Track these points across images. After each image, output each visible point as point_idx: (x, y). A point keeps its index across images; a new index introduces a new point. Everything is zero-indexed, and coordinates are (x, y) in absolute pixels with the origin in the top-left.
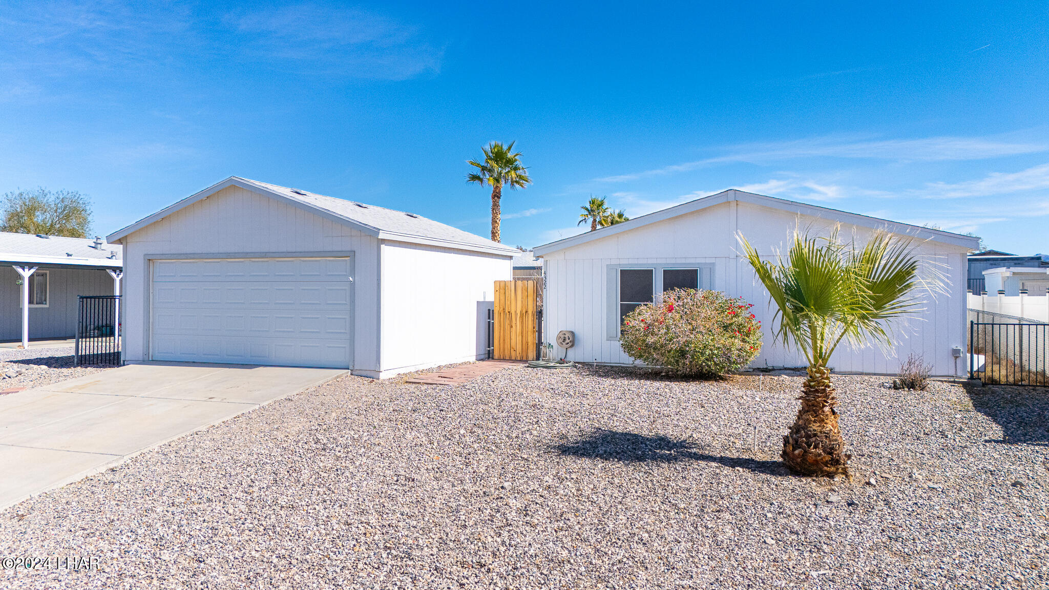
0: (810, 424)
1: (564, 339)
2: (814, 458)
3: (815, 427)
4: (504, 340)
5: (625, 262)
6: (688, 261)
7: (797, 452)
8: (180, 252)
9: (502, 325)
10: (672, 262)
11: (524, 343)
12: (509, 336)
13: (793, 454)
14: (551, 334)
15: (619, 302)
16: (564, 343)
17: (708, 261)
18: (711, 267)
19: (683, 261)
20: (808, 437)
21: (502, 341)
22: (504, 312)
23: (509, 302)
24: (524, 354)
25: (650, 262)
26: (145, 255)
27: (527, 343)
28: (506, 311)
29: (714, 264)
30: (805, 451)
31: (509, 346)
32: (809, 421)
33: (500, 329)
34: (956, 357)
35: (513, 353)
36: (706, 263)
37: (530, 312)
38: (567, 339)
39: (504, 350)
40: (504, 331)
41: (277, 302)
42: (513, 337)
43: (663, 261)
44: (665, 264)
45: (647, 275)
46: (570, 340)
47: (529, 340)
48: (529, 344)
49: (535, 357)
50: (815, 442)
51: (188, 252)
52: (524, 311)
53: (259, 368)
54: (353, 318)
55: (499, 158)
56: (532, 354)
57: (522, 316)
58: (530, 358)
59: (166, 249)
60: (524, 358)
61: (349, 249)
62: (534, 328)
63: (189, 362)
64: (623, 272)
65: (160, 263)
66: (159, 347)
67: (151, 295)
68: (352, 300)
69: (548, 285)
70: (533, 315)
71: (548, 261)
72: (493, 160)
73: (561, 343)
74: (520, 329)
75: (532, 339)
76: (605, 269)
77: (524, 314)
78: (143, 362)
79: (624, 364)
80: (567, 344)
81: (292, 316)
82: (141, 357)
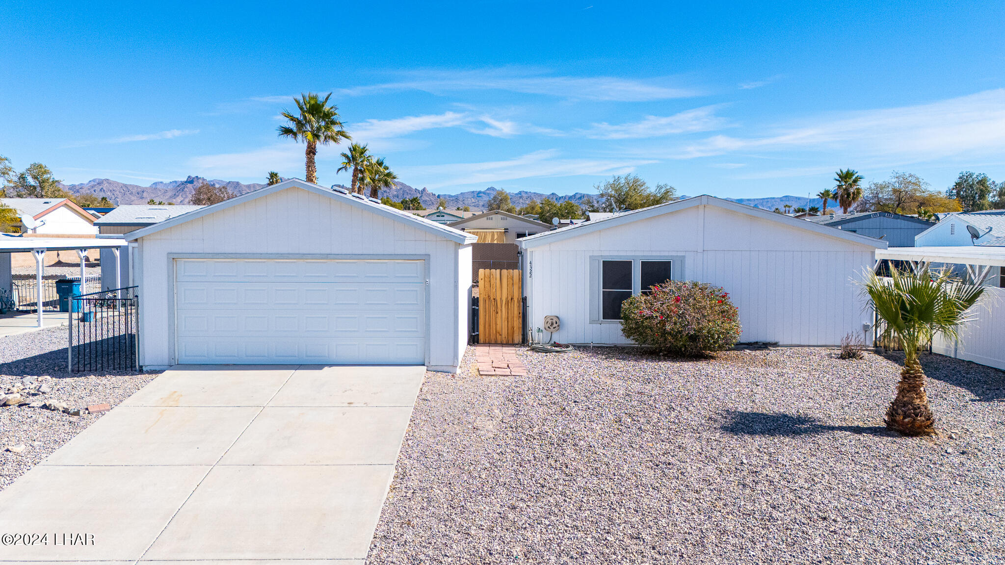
0: (914, 400)
1: (552, 324)
2: (920, 423)
3: (917, 401)
4: (490, 325)
5: (607, 254)
6: (654, 254)
7: (906, 420)
8: (216, 251)
9: (487, 310)
10: (649, 255)
11: (510, 327)
12: (494, 322)
13: (904, 422)
14: (536, 320)
15: (602, 290)
16: (552, 328)
17: (679, 254)
18: (682, 259)
19: (658, 254)
20: (915, 409)
21: (487, 326)
22: (490, 299)
23: (494, 290)
24: (510, 339)
25: (629, 254)
26: (169, 253)
27: (513, 328)
28: (492, 298)
29: (684, 257)
30: (914, 420)
31: (495, 332)
32: (913, 398)
33: (485, 316)
34: (866, 331)
35: (499, 337)
36: (678, 256)
37: (516, 300)
38: (555, 324)
39: (490, 335)
40: (489, 316)
41: (338, 302)
42: (499, 322)
43: (641, 254)
44: (642, 256)
45: (626, 266)
46: (554, 323)
47: (515, 325)
48: (515, 328)
49: (521, 340)
50: (920, 412)
51: (227, 252)
52: (510, 298)
53: (326, 368)
54: (428, 318)
55: (316, 111)
56: (518, 338)
57: (507, 303)
58: (516, 341)
59: (198, 248)
60: (510, 342)
61: (423, 252)
62: (520, 314)
63: (228, 365)
64: (605, 263)
65: (185, 262)
66: (187, 349)
67: (175, 295)
68: (428, 302)
69: (533, 274)
70: (519, 302)
71: (534, 252)
72: (309, 113)
73: (549, 327)
74: (505, 315)
75: (517, 323)
76: (588, 260)
77: (510, 301)
78: (171, 367)
79: (606, 344)
80: (554, 328)
81: (356, 316)
82: (166, 362)
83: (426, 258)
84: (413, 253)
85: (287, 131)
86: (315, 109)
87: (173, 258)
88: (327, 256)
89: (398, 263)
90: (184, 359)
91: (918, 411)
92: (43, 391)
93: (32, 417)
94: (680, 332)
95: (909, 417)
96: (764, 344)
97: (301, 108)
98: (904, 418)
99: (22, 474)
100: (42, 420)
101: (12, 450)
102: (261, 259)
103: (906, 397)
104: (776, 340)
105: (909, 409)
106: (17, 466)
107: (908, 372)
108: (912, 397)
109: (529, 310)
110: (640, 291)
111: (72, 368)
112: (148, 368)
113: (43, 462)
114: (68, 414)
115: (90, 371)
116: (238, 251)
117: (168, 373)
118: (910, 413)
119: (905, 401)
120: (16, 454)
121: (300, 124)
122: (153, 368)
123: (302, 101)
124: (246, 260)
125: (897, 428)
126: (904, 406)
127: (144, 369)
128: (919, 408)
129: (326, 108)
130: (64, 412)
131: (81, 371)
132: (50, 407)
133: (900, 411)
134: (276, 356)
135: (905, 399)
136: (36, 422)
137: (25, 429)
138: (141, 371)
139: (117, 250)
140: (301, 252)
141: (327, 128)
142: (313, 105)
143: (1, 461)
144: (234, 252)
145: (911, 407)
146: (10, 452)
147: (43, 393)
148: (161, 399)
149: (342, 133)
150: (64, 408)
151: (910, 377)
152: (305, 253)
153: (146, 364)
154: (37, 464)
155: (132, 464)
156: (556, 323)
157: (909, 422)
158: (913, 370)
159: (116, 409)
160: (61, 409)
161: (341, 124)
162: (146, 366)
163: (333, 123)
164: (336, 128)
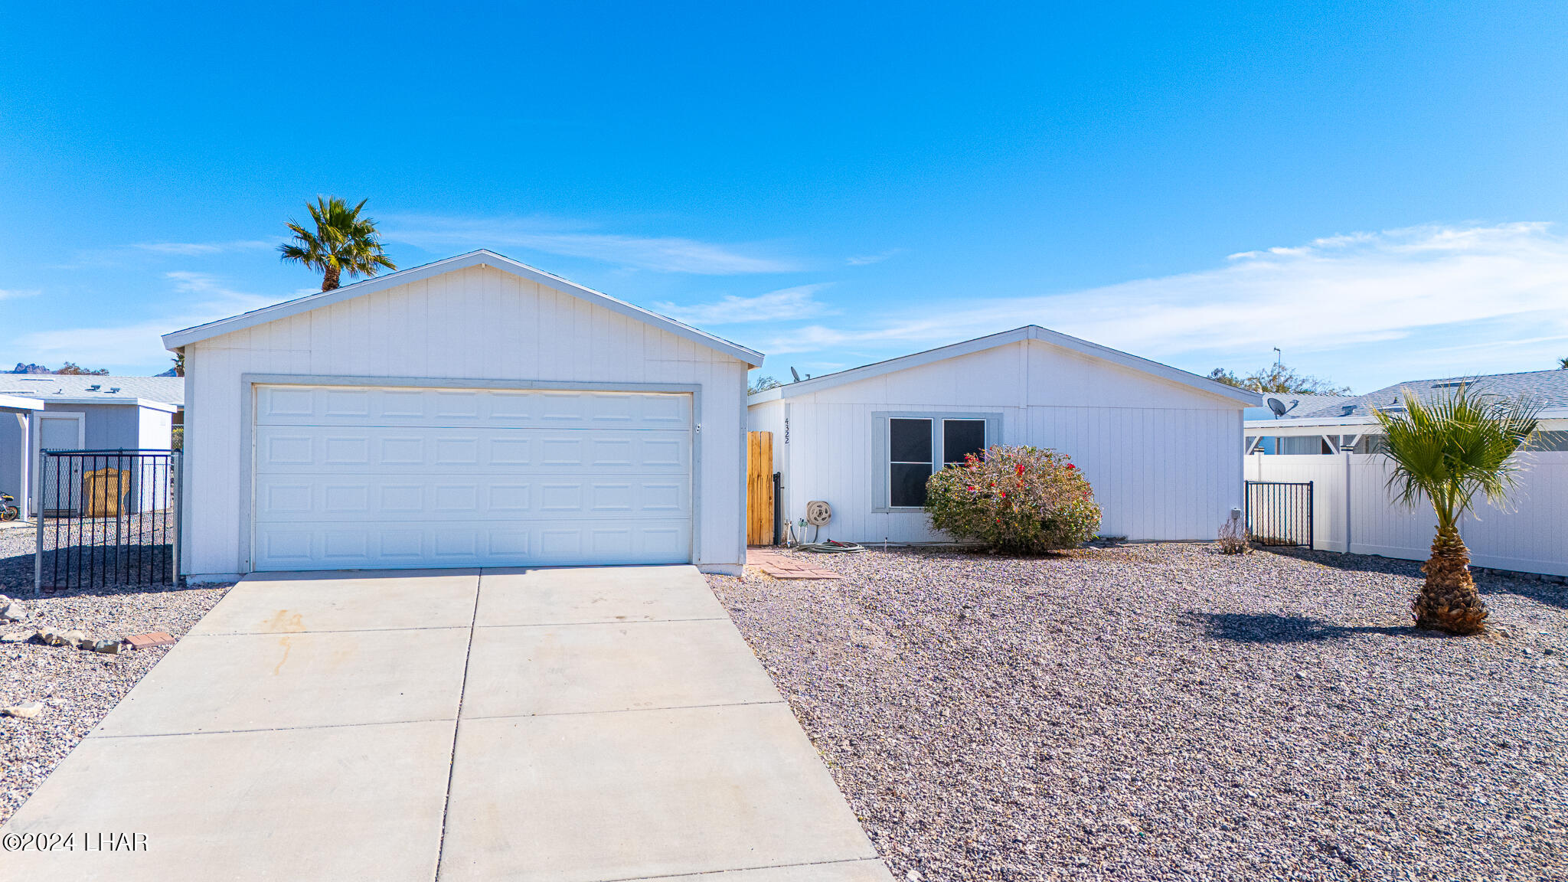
0: (1460, 583)
1: (820, 514)
2: (1473, 616)
3: (1464, 585)
5: (897, 409)
6: (972, 410)
7: (1454, 612)
8: (334, 372)
10: (954, 411)
11: (755, 520)
13: (1449, 615)
14: (795, 508)
16: (819, 519)
17: (995, 410)
18: (999, 418)
19: (967, 410)
20: (1464, 596)
24: (756, 537)
25: (927, 409)
26: (244, 375)
27: (761, 520)
29: (1001, 415)
30: (1466, 611)
32: (1459, 581)
36: (992, 414)
37: (764, 477)
38: (824, 513)
41: (546, 461)
43: (943, 410)
44: (946, 413)
45: (923, 427)
46: (822, 514)
47: (763, 516)
48: (763, 521)
49: (772, 540)
50: (1471, 600)
51: (353, 374)
52: (755, 475)
53: (529, 572)
54: (697, 486)
55: (341, 224)
56: (768, 536)
57: (752, 482)
58: (765, 542)
59: (300, 365)
60: (756, 542)
61: (690, 381)
62: (770, 498)
63: (349, 570)
64: (895, 423)
65: (273, 390)
66: (270, 546)
67: (254, 449)
68: (697, 459)
69: (790, 438)
70: (769, 481)
71: (791, 405)
72: (331, 225)
73: (815, 519)
74: (749, 500)
75: (767, 514)
76: (869, 418)
77: (756, 479)
78: (243, 576)
79: (895, 543)
80: (823, 519)
81: (577, 484)
82: (233, 567)
83: (694, 391)
84: (675, 380)
85: (293, 252)
86: (341, 220)
87: (252, 383)
88: (532, 384)
89: (648, 398)
90: (265, 563)
91: (1468, 598)
92: (12, 617)
93: (19, 657)
94: (1029, 517)
95: (1457, 608)
96: (1108, 539)
97: (317, 219)
98: (1450, 610)
99: (63, 755)
100: (45, 662)
101: (16, 714)
102: (414, 386)
103: (1448, 579)
104: (1124, 534)
105: (1456, 597)
106: (41, 741)
107: (1445, 543)
108: (1457, 579)
109: (784, 493)
110: (943, 463)
111: (41, 583)
112: (197, 580)
113: (94, 732)
114: (93, 649)
115: (79, 587)
116: (373, 373)
117: (241, 585)
118: (1458, 603)
119: (1447, 586)
120: (26, 720)
121: (315, 244)
122: (207, 579)
123: (318, 210)
124: (386, 389)
125: (1440, 625)
126: (1447, 593)
127: (189, 581)
128: (1469, 594)
129: (359, 220)
130: (81, 648)
131: (61, 588)
132: (49, 641)
133: (1442, 600)
134: (437, 554)
135: (1447, 582)
136: (33, 665)
137: (16, 678)
138: (183, 585)
139: (26, 417)
140: (487, 375)
141: (361, 250)
142: (338, 215)
143: (2, 734)
144: (366, 374)
145: (1459, 594)
146: (13, 717)
147: (13, 621)
148: (266, 622)
149: (380, 260)
150: (80, 641)
151: (1449, 550)
152: (494, 377)
153: (193, 573)
154: (84, 736)
155: (292, 726)
156: (826, 512)
157: (1458, 614)
158: (1453, 540)
159: (185, 641)
160: (75, 643)
161: (378, 246)
162: (192, 576)
163: (368, 243)
164: (372, 252)
